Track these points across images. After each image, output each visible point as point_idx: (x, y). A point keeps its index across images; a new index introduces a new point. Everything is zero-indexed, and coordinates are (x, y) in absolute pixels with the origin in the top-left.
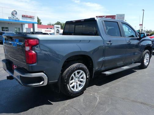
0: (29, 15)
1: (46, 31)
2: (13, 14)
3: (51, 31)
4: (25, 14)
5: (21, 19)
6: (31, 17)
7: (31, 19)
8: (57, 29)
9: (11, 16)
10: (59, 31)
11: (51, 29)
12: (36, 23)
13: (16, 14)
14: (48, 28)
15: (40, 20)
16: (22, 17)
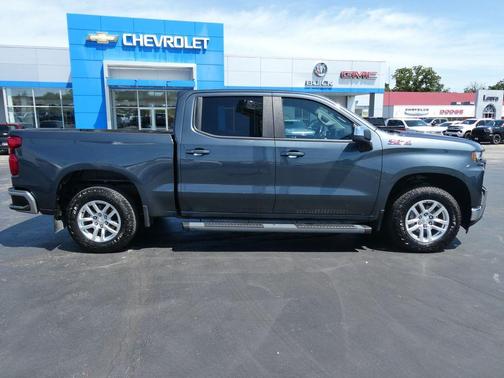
0: (360, 70)
1: (442, 112)
2: (316, 74)
3: (461, 112)
4: (348, 69)
5: (337, 84)
6: (365, 76)
7: (364, 80)
8: (489, 103)
9: (310, 78)
10: (494, 110)
11: (467, 104)
12: (379, 91)
13: (325, 70)
14: (454, 104)
15: (439, 78)
16: (341, 77)
